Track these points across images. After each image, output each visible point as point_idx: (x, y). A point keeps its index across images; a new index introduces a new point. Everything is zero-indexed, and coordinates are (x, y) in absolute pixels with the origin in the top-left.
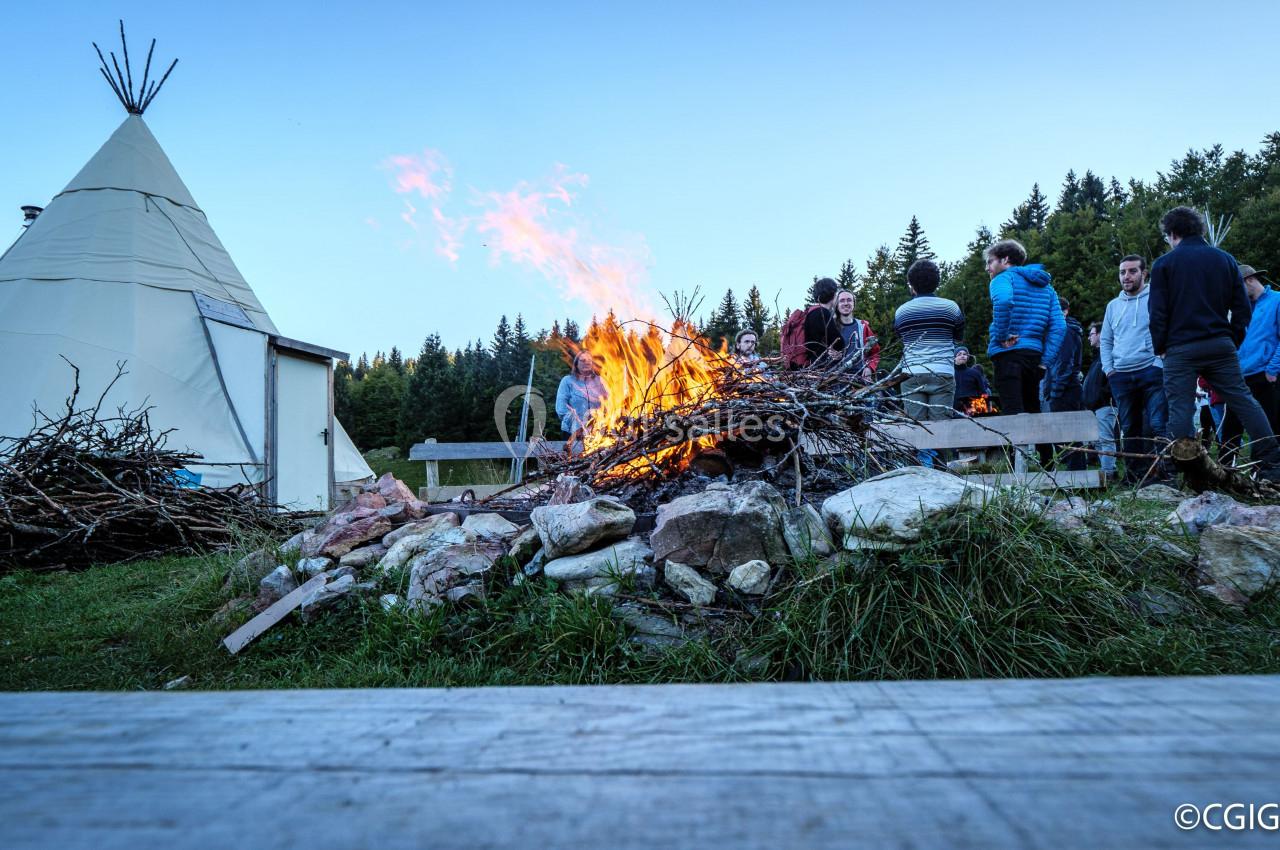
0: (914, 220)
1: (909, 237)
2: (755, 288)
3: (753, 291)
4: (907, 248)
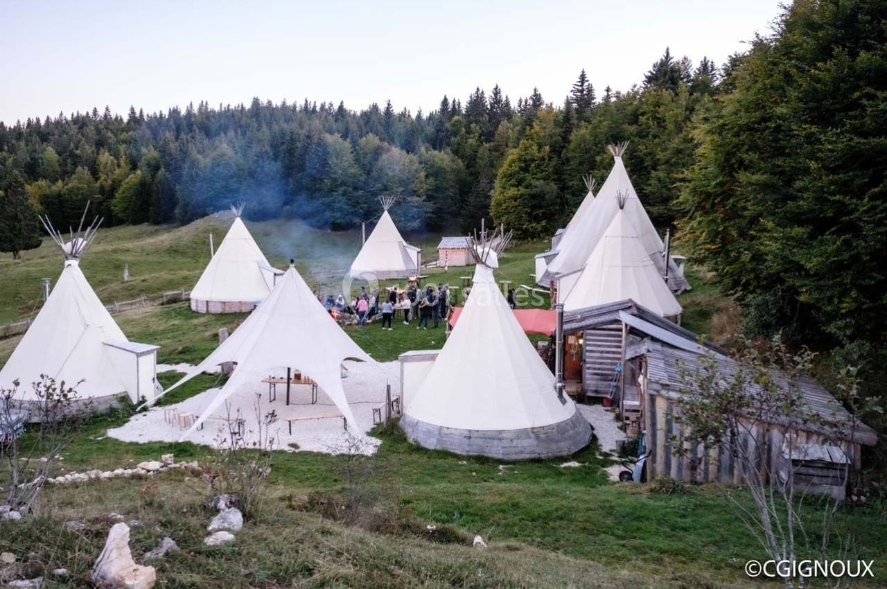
0: (583, 72)
1: (580, 84)
2: (497, 87)
3: (496, 89)
4: (578, 91)
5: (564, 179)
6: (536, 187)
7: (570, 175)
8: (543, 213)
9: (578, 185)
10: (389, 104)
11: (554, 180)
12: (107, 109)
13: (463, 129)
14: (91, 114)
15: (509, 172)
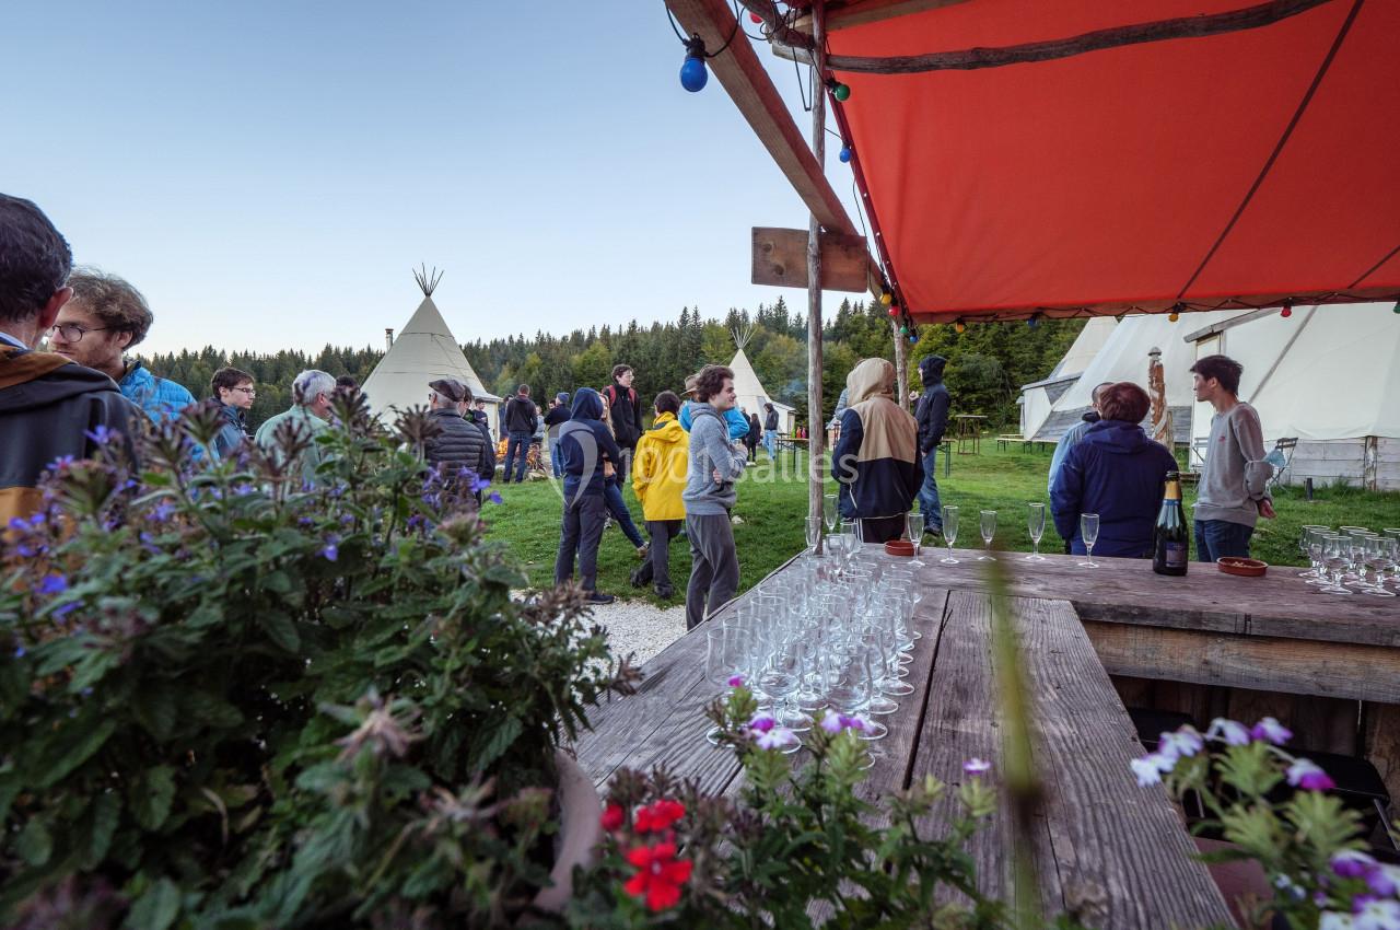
5: (1009, 352)
6: (968, 362)
7: (1018, 345)
8: (977, 399)
9: (1031, 358)
10: (781, 301)
11: (994, 353)
12: (521, 336)
13: (866, 325)
14: (507, 341)
15: (929, 346)
